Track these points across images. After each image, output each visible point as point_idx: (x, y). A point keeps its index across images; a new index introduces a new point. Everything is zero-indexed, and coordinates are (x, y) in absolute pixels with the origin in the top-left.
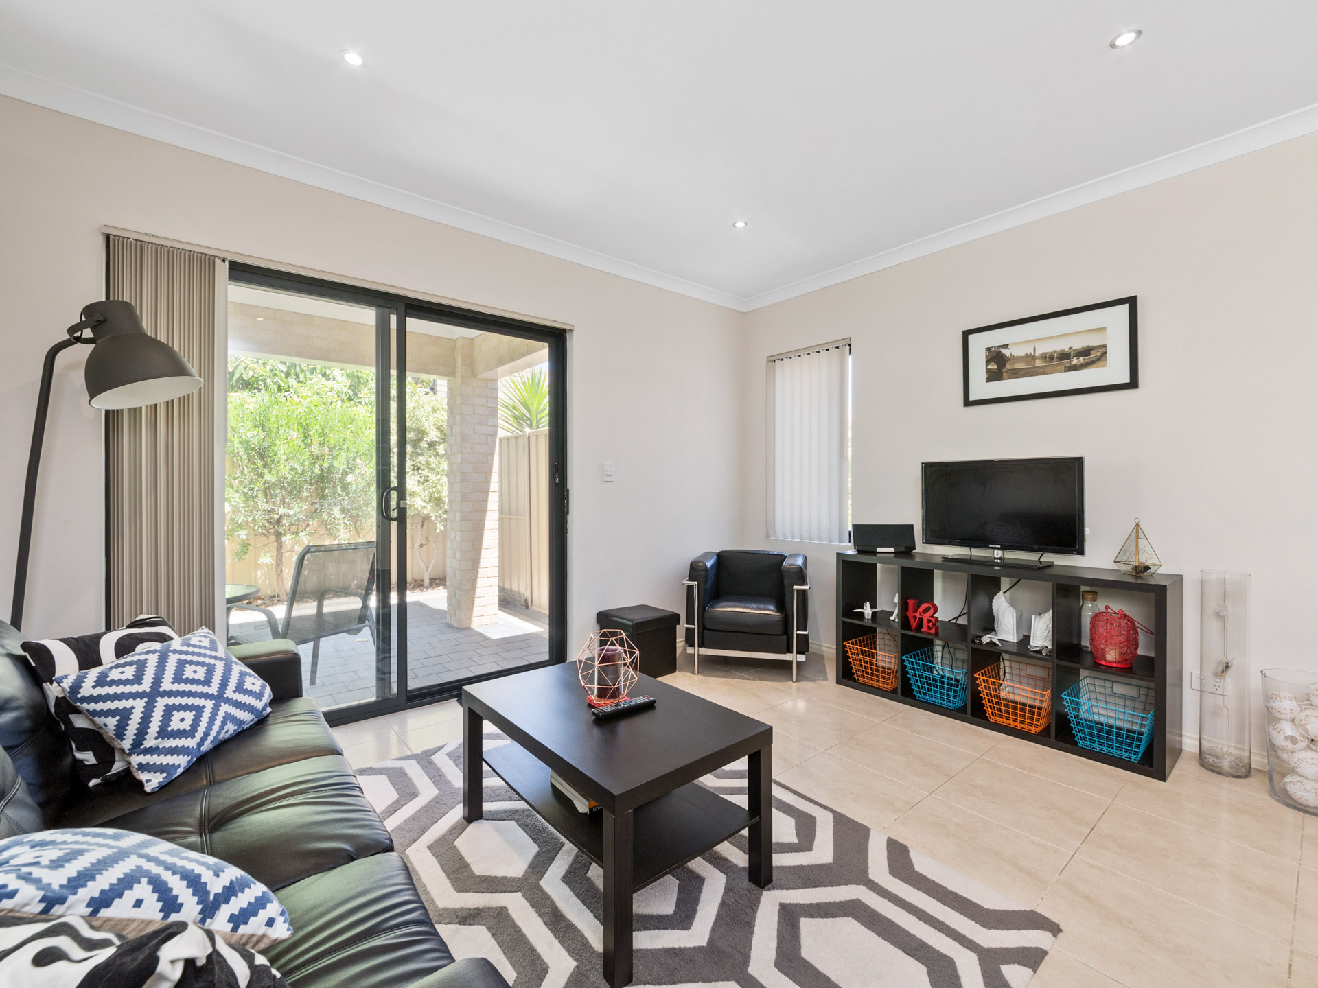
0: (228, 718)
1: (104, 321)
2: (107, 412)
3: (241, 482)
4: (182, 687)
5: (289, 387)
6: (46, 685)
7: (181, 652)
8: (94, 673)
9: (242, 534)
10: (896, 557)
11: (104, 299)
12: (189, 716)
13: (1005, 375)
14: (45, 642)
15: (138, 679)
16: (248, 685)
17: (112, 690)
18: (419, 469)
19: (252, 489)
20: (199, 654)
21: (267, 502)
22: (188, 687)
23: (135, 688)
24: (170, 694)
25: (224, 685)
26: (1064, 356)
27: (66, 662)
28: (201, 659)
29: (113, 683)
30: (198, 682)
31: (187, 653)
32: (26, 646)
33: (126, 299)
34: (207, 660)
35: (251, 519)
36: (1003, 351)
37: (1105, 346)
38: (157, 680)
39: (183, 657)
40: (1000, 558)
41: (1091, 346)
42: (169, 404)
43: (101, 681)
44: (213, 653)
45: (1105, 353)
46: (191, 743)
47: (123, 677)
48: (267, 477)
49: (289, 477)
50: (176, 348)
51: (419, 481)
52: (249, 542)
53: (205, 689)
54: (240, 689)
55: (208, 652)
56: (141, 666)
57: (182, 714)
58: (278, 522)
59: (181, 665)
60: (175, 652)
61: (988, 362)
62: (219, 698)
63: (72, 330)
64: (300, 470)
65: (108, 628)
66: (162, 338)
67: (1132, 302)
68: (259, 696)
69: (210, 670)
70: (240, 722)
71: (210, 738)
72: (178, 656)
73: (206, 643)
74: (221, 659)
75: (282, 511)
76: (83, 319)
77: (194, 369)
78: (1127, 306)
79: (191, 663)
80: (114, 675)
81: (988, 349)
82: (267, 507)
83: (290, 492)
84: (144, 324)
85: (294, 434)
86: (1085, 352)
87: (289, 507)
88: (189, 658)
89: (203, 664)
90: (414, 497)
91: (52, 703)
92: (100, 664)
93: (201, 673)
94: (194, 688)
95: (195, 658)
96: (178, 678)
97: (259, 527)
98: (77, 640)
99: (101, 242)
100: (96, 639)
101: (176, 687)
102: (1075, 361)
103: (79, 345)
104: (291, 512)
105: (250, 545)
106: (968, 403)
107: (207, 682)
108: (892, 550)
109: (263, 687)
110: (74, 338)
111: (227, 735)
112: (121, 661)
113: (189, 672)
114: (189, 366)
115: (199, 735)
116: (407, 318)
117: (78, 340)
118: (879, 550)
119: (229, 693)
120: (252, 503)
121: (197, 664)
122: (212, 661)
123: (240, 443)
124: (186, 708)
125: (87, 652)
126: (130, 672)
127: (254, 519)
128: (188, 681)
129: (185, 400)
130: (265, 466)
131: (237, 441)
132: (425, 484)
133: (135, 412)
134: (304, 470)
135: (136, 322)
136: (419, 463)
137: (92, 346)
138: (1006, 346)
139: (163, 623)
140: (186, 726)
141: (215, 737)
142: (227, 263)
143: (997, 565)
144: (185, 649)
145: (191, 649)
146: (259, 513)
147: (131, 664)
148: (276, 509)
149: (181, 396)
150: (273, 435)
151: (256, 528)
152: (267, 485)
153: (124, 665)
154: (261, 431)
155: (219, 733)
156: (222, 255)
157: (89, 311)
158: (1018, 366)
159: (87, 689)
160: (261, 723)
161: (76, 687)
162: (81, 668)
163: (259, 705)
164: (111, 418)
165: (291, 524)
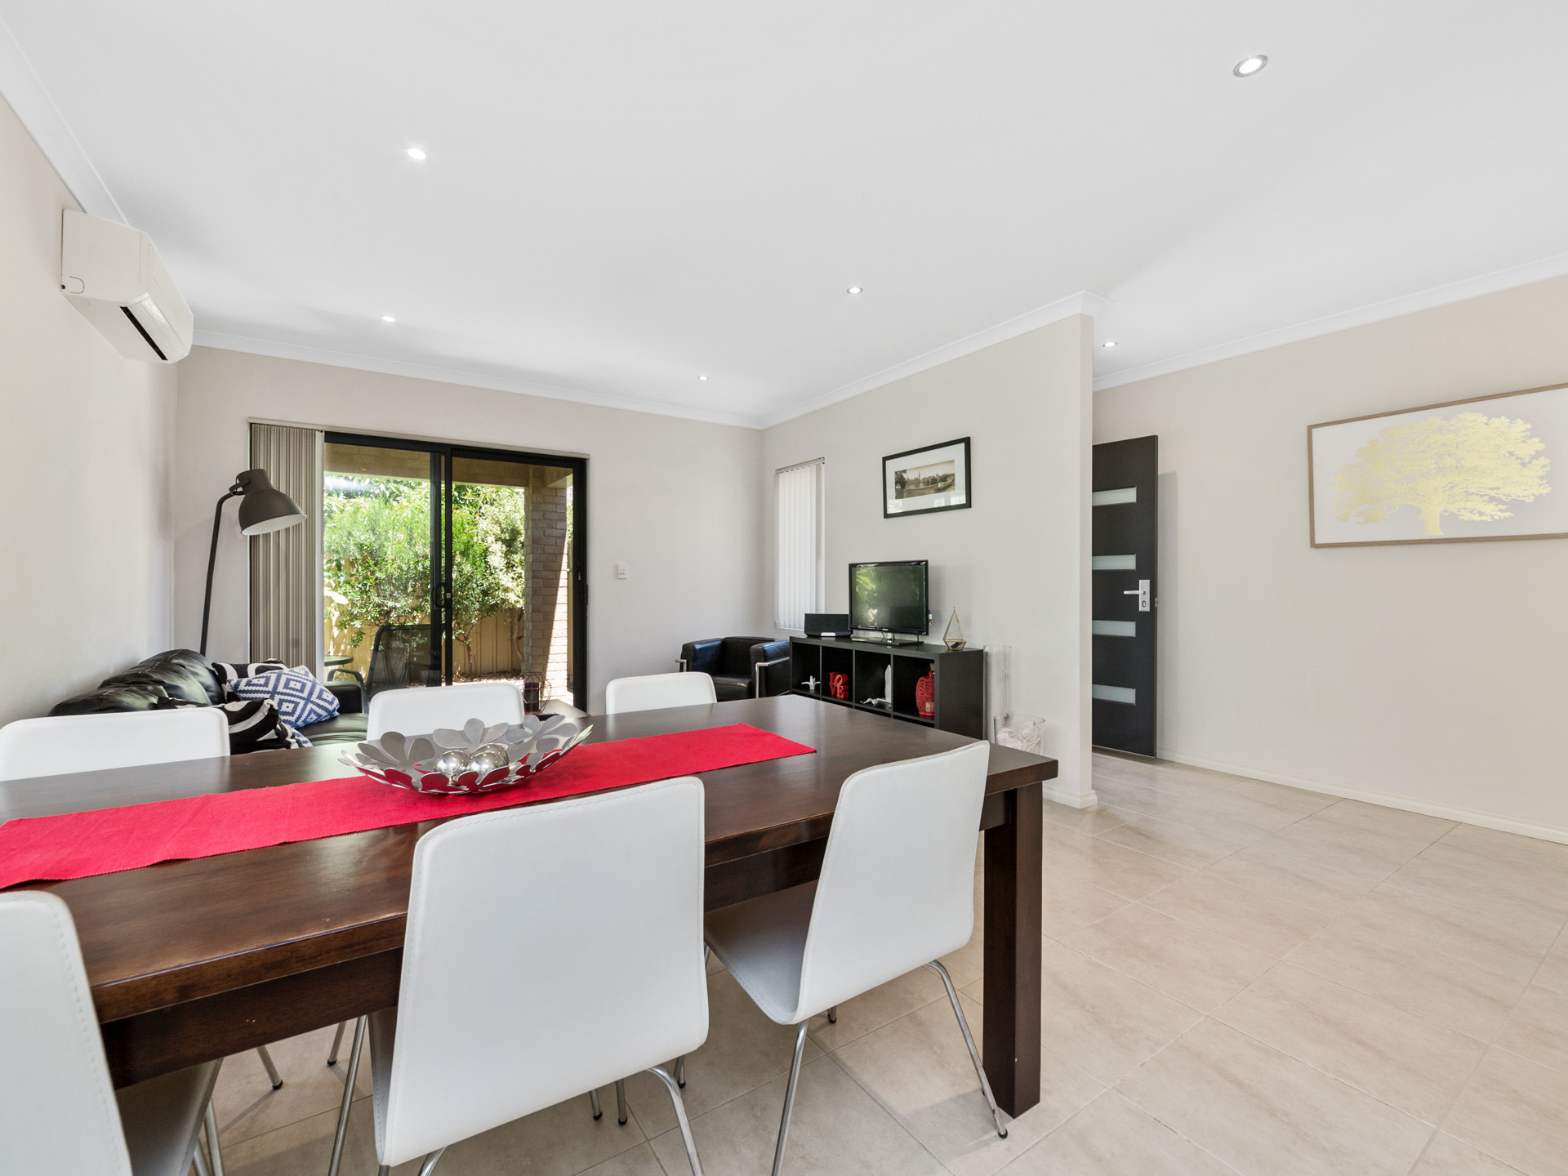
0: (312, 711)
1: (250, 483)
2: (251, 536)
3: (357, 579)
4: (288, 691)
5: (401, 492)
6: (223, 685)
7: (288, 675)
8: (245, 680)
9: (358, 624)
10: (836, 640)
11: (249, 469)
12: (291, 706)
13: (905, 494)
14: (221, 664)
15: (266, 684)
16: (324, 696)
17: (254, 688)
18: (513, 566)
19: (366, 585)
20: (298, 677)
21: (378, 596)
22: (291, 692)
23: (264, 689)
24: (282, 694)
25: (311, 694)
26: (934, 481)
27: (232, 675)
28: (299, 679)
29: (254, 685)
30: (297, 690)
31: (291, 675)
32: (214, 665)
33: (261, 467)
34: (302, 680)
35: (364, 610)
36: (904, 475)
37: (953, 475)
38: (276, 687)
39: (289, 677)
40: (891, 639)
41: (948, 473)
42: (287, 530)
43: (248, 684)
44: (306, 678)
45: (954, 480)
46: (292, 719)
47: (259, 683)
48: (378, 574)
49: (397, 574)
50: (291, 497)
51: (513, 578)
52: (364, 631)
53: (300, 694)
54: (319, 697)
55: (303, 677)
56: (268, 679)
57: (287, 704)
58: (388, 613)
59: (288, 681)
60: (285, 674)
61: (896, 483)
62: (308, 700)
63: (232, 489)
64: (405, 568)
65: (251, 662)
66: (283, 490)
67: (967, 441)
68: (331, 703)
69: (304, 686)
70: (319, 716)
71: (302, 719)
72: (287, 676)
73: (303, 672)
74: (310, 681)
75: (390, 604)
76: (238, 482)
77: (302, 512)
78: (963, 444)
79: (294, 680)
80: (255, 681)
81: (896, 473)
82: (377, 600)
83: (397, 589)
84: (272, 482)
85: (402, 536)
86: (944, 478)
87: (396, 600)
88: (292, 678)
89: (300, 682)
90: (508, 592)
91: (226, 694)
92: (247, 677)
93: (298, 686)
94: (294, 693)
95: (296, 678)
96: (286, 686)
97: (372, 618)
98: (237, 665)
99: (247, 428)
100: (246, 666)
101: (285, 691)
102: (940, 485)
103: (235, 497)
104: (398, 605)
105: (364, 634)
106: (887, 516)
107: (302, 691)
108: (833, 634)
109: (334, 699)
110: (233, 492)
111: (312, 721)
112: (258, 676)
113: (292, 684)
114: (299, 508)
115: (296, 715)
116: (453, 458)
117: (235, 493)
118: (823, 634)
119: (313, 698)
120: (365, 597)
121: (297, 681)
122: (305, 681)
123: (355, 544)
124: (290, 702)
125: (242, 671)
126: (262, 681)
127: (367, 610)
128: (291, 689)
129: (297, 527)
130: (376, 565)
131: (352, 543)
132: (519, 580)
133: (267, 536)
134: (409, 568)
135: (266, 481)
136: (513, 561)
137: (242, 497)
138: (905, 471)
139: (281, 662)
140: (290, 710)
141: (305, 720)
142: (324, 433)
143: (889, 645)
144: (291, 673)
145: (294, 674)
146: (371, 605)
147: (263, 677)
148: (386, 602)
149: (294, 524)
150: (383, 537)
151: (369, 618)
152: (377, 581)
153: (259, 678)
154: (372, 535)
155: (307, 717)
156: (321, 429)
157: (241, 477)
158: (912, 487)
159: (242, 687)
160: (333, 719)
161: (237, 685)
162: (239, 677)
163: (331, 708)
164: (253, 540)
165: (399, 616)
